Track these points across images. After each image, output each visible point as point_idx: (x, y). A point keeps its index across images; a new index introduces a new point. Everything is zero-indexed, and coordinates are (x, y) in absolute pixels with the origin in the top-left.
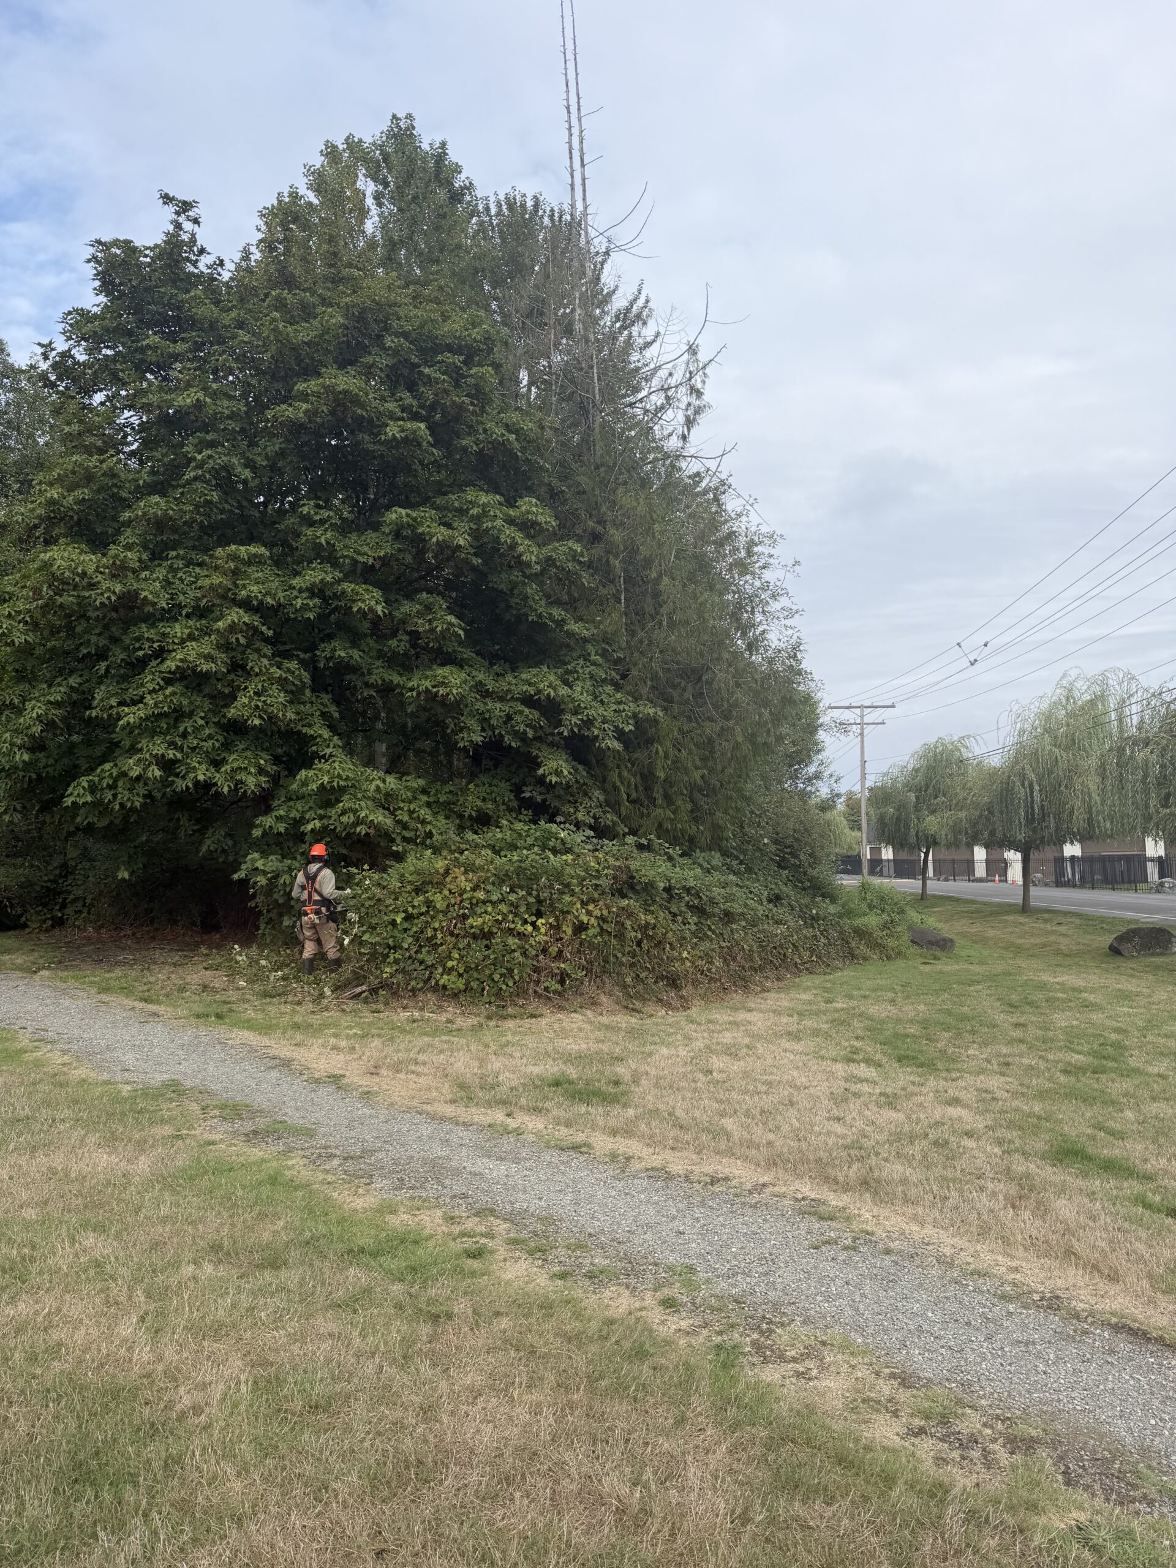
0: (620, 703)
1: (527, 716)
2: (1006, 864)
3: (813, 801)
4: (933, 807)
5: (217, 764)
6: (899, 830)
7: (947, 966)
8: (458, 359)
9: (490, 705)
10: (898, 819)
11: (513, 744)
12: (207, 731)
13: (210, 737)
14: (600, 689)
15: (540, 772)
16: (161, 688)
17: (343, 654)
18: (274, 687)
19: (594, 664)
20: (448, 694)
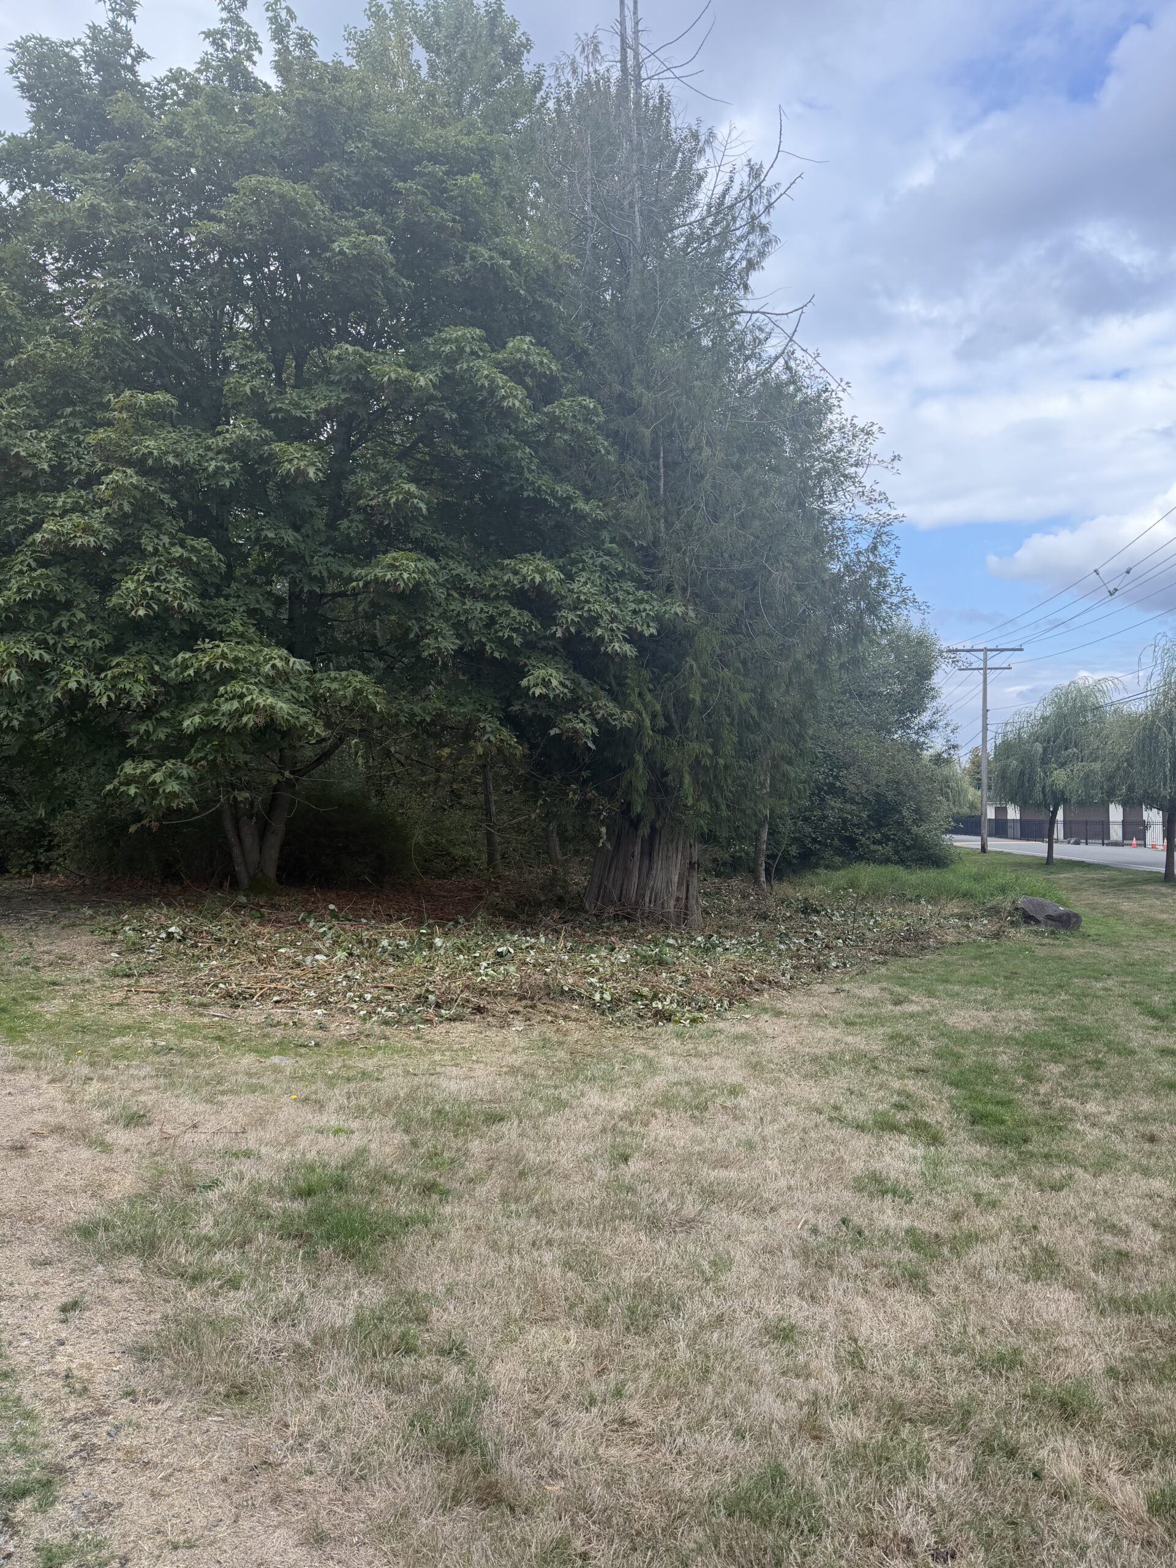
0: (641, 601)
1: (514, 619)
2: (1145, 826)
3: (927, 754)
4: (1062, 760)
5: (99, 669)
6: (1023, 785)
7: (1072, 949)
8: (439, 170)
9: (469, 603)
10: (1022, 773)
11: (497, 655)
12: (89, 627)
13: (92, 634)
14: (616, 585)
15: (524, 683)
16: (31, 569)
17: (271, 535)
18: (174, 570)
19: (608, 553)
20: (396, 580)
